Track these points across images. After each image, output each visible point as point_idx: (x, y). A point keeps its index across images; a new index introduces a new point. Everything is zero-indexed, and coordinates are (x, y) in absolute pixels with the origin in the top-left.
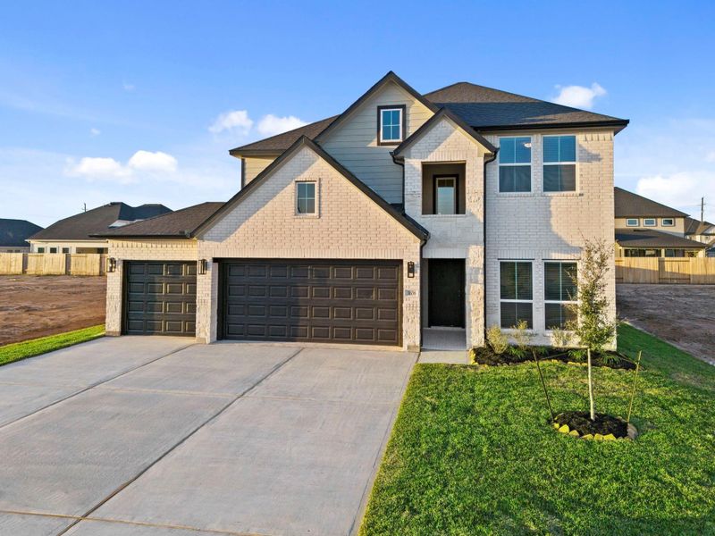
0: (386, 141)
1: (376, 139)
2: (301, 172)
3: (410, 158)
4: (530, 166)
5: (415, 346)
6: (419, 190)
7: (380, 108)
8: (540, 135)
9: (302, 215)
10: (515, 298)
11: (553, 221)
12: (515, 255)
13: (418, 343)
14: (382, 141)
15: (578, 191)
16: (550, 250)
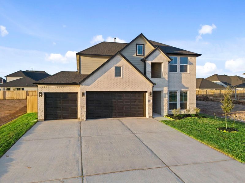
0: (139, 55)
1: (136, 54)
2: (117, 63)
3: (148, 61)
4: (177, 65)
5: (151, 116)
6: (151, 70)
7: (137, 44)
8: (180, 57)
9: (117, 77)
10: (172, 101)
11: (182, 80)
12: (173, 89)
13: (152, 115)
14: (137, 55)
15: (188, 72)
16: (182, 88)
